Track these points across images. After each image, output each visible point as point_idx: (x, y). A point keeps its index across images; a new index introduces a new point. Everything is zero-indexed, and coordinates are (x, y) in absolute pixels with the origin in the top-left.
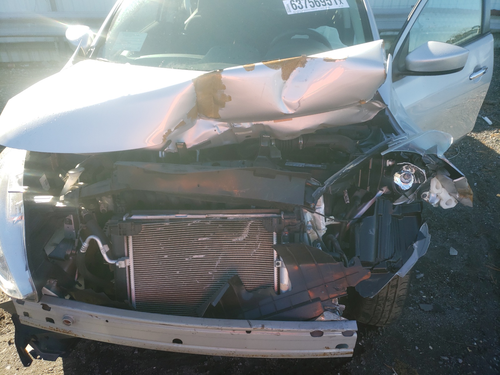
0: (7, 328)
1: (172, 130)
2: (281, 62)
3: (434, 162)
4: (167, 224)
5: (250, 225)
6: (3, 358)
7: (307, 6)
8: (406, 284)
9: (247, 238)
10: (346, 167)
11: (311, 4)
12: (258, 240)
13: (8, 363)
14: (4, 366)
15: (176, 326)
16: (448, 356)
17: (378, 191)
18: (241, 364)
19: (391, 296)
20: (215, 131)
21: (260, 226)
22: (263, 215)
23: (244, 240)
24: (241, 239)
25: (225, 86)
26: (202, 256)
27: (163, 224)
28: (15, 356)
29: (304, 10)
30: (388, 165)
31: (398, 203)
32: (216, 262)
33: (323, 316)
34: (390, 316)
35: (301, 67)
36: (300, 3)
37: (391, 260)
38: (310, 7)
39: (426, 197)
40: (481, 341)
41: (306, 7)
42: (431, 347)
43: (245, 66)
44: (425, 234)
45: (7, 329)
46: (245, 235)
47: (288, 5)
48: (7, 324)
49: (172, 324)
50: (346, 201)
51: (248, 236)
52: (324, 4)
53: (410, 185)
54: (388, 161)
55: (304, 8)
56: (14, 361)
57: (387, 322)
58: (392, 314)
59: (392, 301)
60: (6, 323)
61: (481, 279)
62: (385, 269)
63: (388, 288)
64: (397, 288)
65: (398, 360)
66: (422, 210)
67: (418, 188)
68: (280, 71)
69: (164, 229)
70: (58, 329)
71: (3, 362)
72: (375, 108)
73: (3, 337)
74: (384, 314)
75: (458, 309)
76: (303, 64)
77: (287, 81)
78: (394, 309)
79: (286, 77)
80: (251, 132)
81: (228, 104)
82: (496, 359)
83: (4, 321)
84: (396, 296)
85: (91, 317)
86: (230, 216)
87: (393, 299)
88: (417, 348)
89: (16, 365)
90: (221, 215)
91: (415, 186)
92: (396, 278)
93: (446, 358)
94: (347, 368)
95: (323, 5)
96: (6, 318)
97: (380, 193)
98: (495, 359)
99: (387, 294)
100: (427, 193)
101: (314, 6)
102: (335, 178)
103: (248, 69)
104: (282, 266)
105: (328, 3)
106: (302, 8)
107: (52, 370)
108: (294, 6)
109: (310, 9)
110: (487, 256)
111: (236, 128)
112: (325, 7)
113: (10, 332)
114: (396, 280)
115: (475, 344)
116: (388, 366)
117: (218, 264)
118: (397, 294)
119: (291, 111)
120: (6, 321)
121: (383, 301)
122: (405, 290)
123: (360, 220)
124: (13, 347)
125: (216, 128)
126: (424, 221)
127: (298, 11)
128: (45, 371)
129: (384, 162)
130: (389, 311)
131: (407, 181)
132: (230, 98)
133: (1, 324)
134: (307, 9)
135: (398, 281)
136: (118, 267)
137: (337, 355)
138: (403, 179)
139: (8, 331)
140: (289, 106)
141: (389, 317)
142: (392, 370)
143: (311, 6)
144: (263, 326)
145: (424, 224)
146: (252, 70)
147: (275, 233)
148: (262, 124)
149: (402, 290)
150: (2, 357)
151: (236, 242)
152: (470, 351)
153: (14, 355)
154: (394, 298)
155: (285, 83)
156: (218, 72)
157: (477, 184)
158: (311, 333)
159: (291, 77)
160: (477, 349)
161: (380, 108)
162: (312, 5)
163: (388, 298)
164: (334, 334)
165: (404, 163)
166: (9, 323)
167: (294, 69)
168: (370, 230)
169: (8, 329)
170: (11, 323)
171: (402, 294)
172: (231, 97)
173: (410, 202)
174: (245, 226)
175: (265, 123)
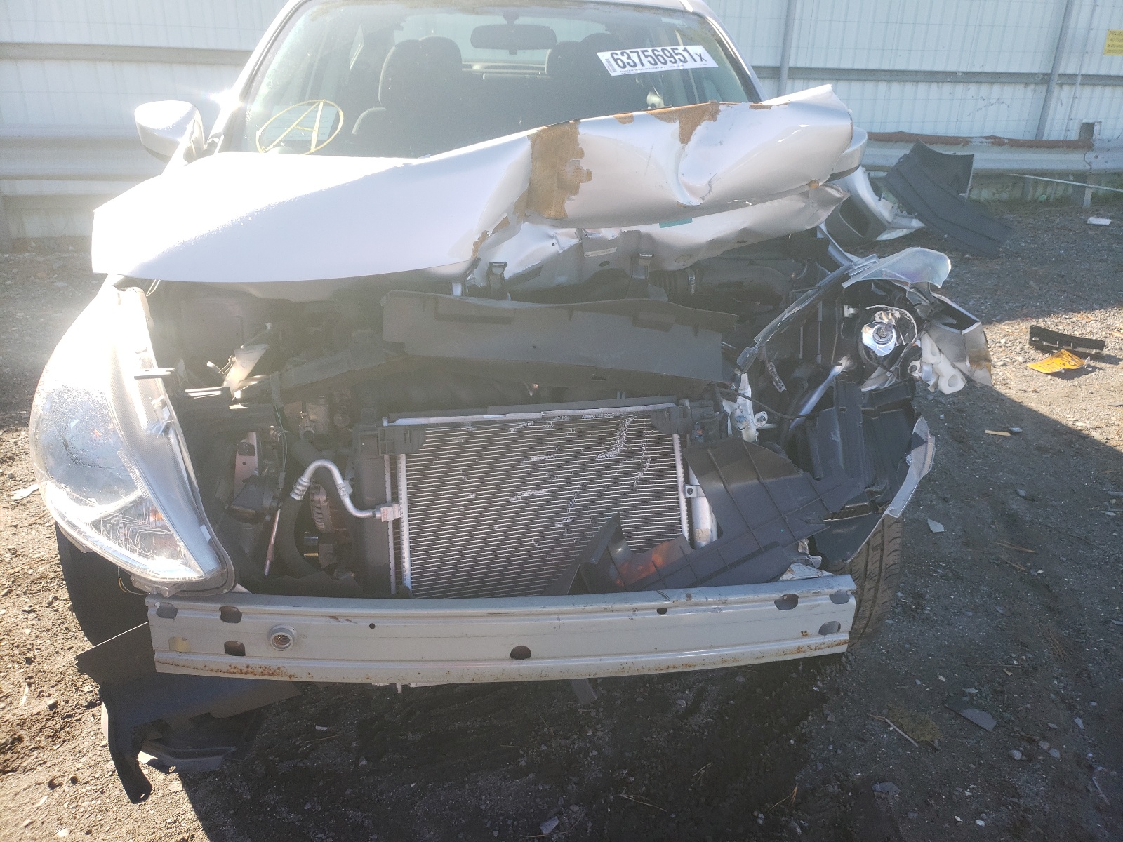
0: (37, 758)
1: (489, 234)
2: (676, 111)
3: (927, 301)
4: (472, 429)
5: (628, 426)
6: (44, 816)
7: (644, 62)
8: (898, 541)
9: (623, 451)
10: (786, 310)
11: (650, 59)
12: (646, 454)
13: (61, 824)
14: (53, 831)
15: (520, 615)
16: (975, 687)
17: (833, 367)
18: (595, 753)
19: (873, 567)
20: (553, 245)
21: (646, 425)
22: (650, 408)
23: (619, 455)
24: (612, 454)
25: (583, 151)
26: (542, 492)
27: (464, 430)
28: (73, 808)
29: (639, 69)
30: (846, 314)
31: (867, 388)
32: (568, 502)
33: (791, 571)
34: (874, 613)
35: (709, 120)
36: (629, 57)
37: (874, 489)
38: (649, 64)
39: (917, 371)
40: (1024, 657)
41: (643, 65)
42: (942, 678)
43: (616, 116)
44: (923, 437)
45: (36, 760)
46: (618, 449)
47: (607, 60)
48: (33, 750)
49: (513, 611)
50: (780, 388)
51: (625, 447)
52: (672, 59)
53: (891, 345)
54: (846, 307)
55: (639, 66)
56: (75, 818)
57: (867, 630)
58: (876, 608)
59: (876, 578)
60: (30, 748)
61: (994, 563)
62: (865, 505)
63: (868, 554)
64: (882, 550)
65: (891, 706)
66: (913, 394)
67: (902, 355)
68: (675, 127)
69: (467, 439)
70: (250, 670)
71: (45, 824)
72: (830, 201)
73: (31, 776)
74: (861, 609)
75: (971, 614)
76: (713, 116)
77: (687, 146)
78: (880, 594)
79: (685, 137)
80: (614, 250)
81: (584, 187)
82: (1058, 683)
83: (22, 745)
84: (883, 567)
85: (333, 622)
86: (588, 413)
87: (877, 573)
88: (919, 682)
89: (82, 825)
90: (570, 412)
91: (898, 350)
92: (880, 531)
93: (974, 691)
94: (803, 731)
95: (671, 61)
96: (26, 739)
97: (838, 369)
98: (1056, 683)
99: (867, 565)
100: (917, 363)
101: (656, 64)
102: (771, 331)
103: (624, 121)
104: (698, 496)
105: (679, 59)
106: (635, 65)
107: (175, 822)
108: (619, 62)
109: (648, 68)
110: (994, 526)
111: (592, 239)
112: (675, 65)
113: (44, 766)
114: (880, 534)
115: (1015, 662)
116: (876, 717)
117: (573, 506)
118: (884, 563)
119: (695, 201)
120: (28, 744)
121: (860, 581)
122: (898, 552)
123: (811, 417)
124: (64, 791)
125: (554, 241)
126: (919, 415)
127: (628, 70)
128: (157, 826)
129: (839, 310)
130: (870, 602)
131: (884, 340)
132: (589, 176)
133: (19, 752)
134: (643, 67)
135: (883, 537)
136: (381, 519)
137: (820, 649)
138: (878, 338)
139: (40, 762)
140: (692, 191)
141: (871, 614)
142: (886, 722)
143: (649, 62)
144: (689, 596)
145: (919, 419)
146: (630, 122)
147: (676, 436)
148: (638, 232)
149: (891, 555)
150: (41, 814)
151: (604, 461)
152: (1010, 674)
153: (71, 807)
154: (880, 571)
155: (684, 148)
156: (572, 123)
157: (945, 416)
158: (775, 602)
159: (694, 138)
160: (1020, 670)
161: (840, 199)
162: (653, 62)
163: (868, 572)
164: (816, 600)
165: (877, 306)
166: (36, 748)
167: (698, 123)
168: (832, 433)
169: (39, 759)
170: (43, 748)
171: (892, 563)
172: (591, 173)
173: (890, 383)
174: (618, 429)
175: (644, 229)
